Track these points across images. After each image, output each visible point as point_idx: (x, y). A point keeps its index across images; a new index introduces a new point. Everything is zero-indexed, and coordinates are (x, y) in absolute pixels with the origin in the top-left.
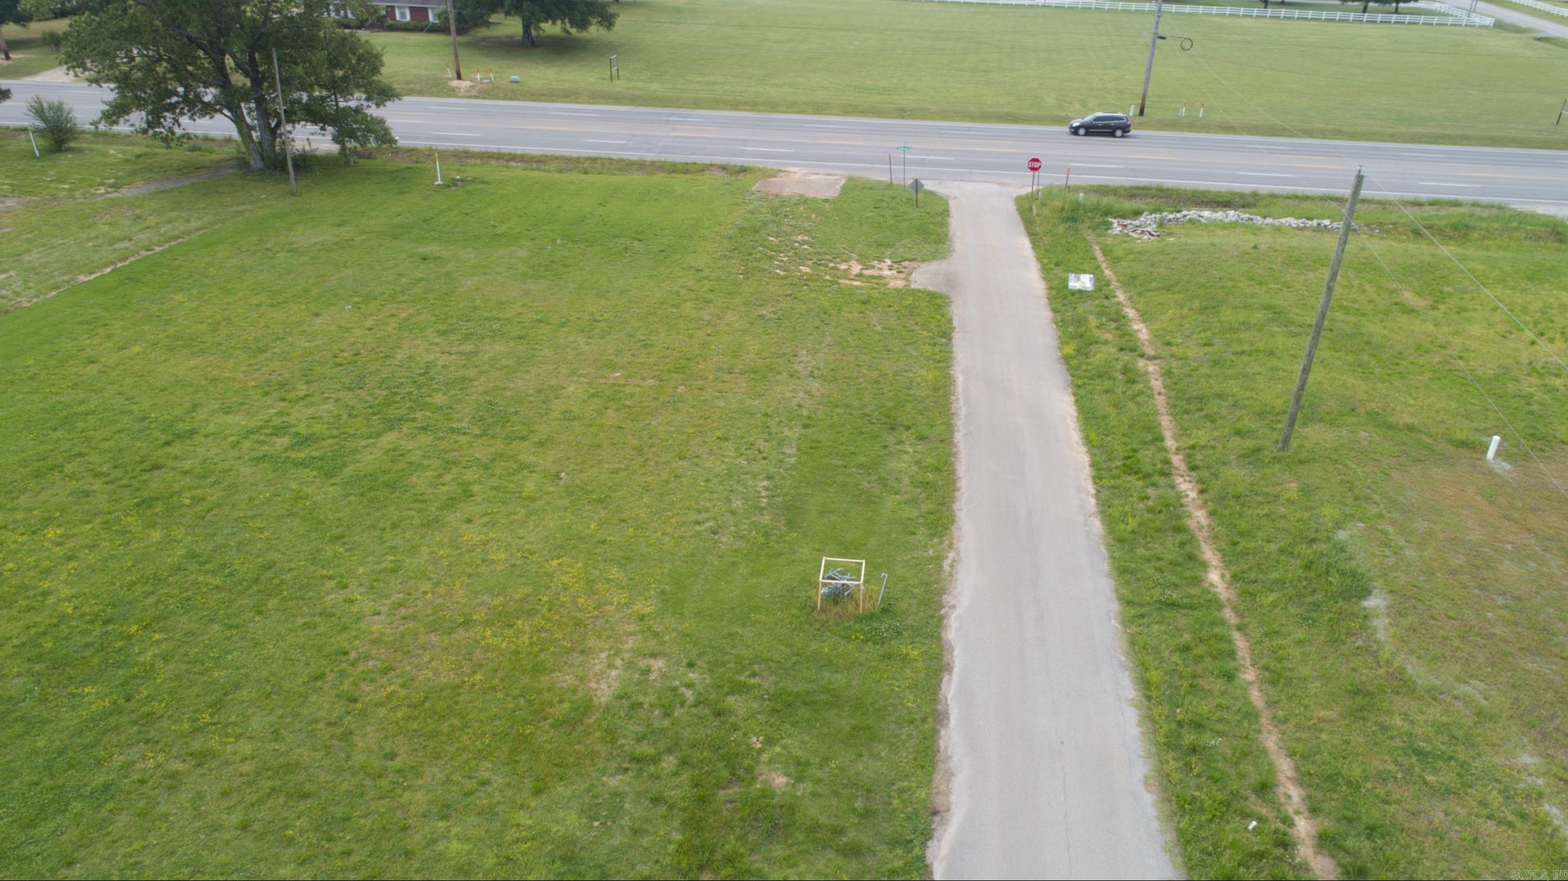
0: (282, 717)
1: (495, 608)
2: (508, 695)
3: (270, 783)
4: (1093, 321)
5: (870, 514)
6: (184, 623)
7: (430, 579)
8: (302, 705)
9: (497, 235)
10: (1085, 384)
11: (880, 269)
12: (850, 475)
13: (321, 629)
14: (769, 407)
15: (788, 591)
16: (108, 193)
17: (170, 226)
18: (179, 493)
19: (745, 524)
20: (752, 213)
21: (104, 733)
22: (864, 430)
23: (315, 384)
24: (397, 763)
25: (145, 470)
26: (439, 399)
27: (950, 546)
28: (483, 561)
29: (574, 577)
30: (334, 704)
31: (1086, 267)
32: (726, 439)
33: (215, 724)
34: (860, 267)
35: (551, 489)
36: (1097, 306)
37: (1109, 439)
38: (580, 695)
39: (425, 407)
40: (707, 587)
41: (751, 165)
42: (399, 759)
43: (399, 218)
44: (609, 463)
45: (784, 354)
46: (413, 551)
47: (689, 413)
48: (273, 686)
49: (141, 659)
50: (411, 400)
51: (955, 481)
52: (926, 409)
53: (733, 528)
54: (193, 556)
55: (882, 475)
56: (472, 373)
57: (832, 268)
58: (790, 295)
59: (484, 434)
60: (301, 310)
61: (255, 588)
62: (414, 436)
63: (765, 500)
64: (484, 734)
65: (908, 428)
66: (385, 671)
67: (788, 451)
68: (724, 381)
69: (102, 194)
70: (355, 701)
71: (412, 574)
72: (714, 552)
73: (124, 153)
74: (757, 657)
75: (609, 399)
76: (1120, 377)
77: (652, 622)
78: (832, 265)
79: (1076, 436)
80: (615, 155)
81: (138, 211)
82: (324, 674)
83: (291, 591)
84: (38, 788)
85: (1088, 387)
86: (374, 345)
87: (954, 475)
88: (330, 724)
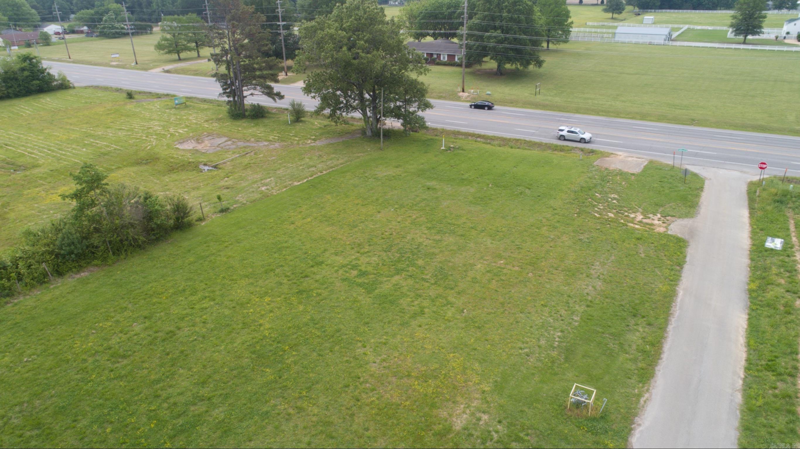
0: (330, 400)
1: (422, 371)
2: (418, 414)
3: (321, 428)
4: (774, 270)
5: (609, 362)
6: (304, 349)
7: (398, 351)
8: (338, 397)
9: (463, 179)
10: (757, 309)
11: (653, 220)
12: (604, 338)
13: (352, 365)
14: (572, 292)
15: (555, 395)
16: (311, 143)
17: (331, 161)
18: (312, 290)
19: (544, 354)
20: (591, 178)
21: (269, 390)
22: (618, 314)
23: (372, 247)
24: (368, 434)
25: (302, 277)
26: (420, 262)
27: (648, 390)
28: (422, 347)
29: (458, 364)
30: (351, 400)
31: (780, 234)
32: (546, 306)
33: (307, 397)
34: (642, 217)
35: (458, 317)
36: (780, 261)
37: (762, 346)
38: (448, 423)
39: (414, 265)
40: (517, 383)
41: (597, 149)
42: (369, 432)
43: (422, 166)
44: (487, 308)
45: (587, 263)
46: (394, 336)
47: (531, 289)
48: (330, 386)
49: (287, 362)
50: (408, 261)
51: (660, 354)
52: (656, 308)
53: (537, 355)
54: (312, 319)
55: (622, 341)
56: (436, 251)
57: (626, 216)
58: (599, 229)
59: (435, 283)
60: (373, 209)
61: (332, 340)
62: (406, 279)
63: (557, 343)
64: (404, 430)
65: (644, 317)
66: (373, 390)
67: (576, 318)
68: (552, 274)
69: (309, 144)
70: (358, 400)
71: (392, 347)
72: (525, 366)
73: (320, 124)
74: (531, 426)
75: (495, 275)
76: (782, 308)
77: (487, 395)
78: (626, 214)
79: (742, 340)
80: (528, 138)
81: (320, 153)
82: (349, 385)
83: (345, 344)
84: (246, 407)
85: (759, 311)
86: (399, 231)
87: (661, 349)
88: (347, 409)
